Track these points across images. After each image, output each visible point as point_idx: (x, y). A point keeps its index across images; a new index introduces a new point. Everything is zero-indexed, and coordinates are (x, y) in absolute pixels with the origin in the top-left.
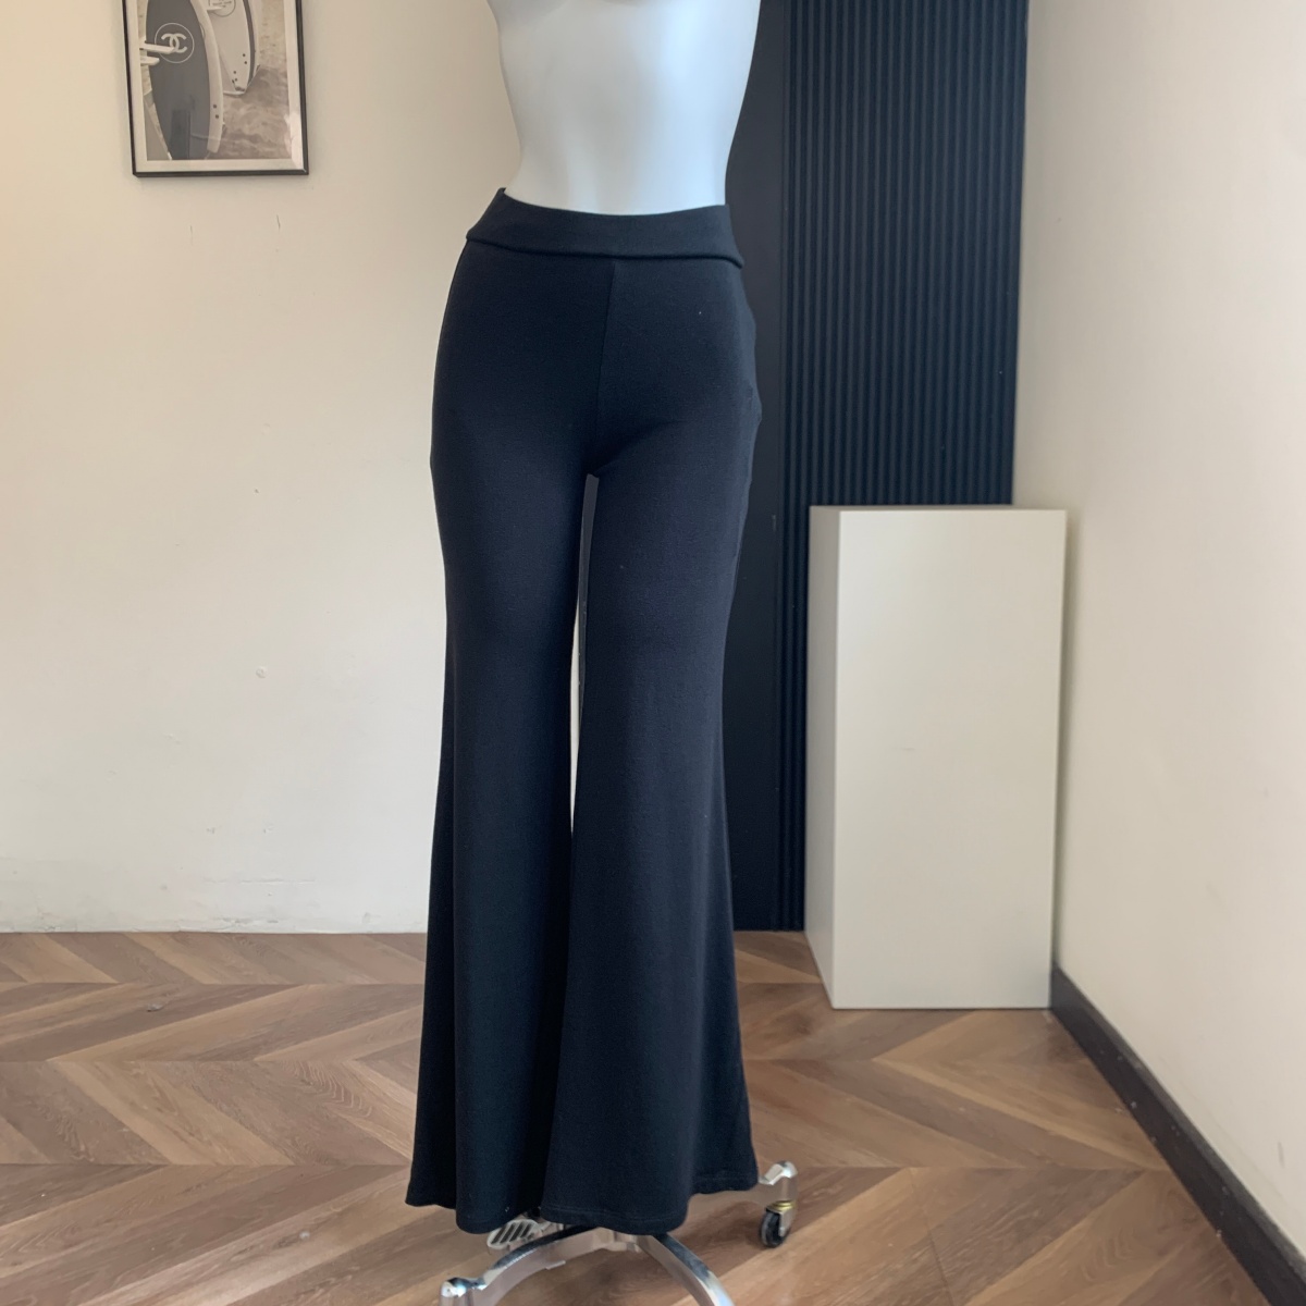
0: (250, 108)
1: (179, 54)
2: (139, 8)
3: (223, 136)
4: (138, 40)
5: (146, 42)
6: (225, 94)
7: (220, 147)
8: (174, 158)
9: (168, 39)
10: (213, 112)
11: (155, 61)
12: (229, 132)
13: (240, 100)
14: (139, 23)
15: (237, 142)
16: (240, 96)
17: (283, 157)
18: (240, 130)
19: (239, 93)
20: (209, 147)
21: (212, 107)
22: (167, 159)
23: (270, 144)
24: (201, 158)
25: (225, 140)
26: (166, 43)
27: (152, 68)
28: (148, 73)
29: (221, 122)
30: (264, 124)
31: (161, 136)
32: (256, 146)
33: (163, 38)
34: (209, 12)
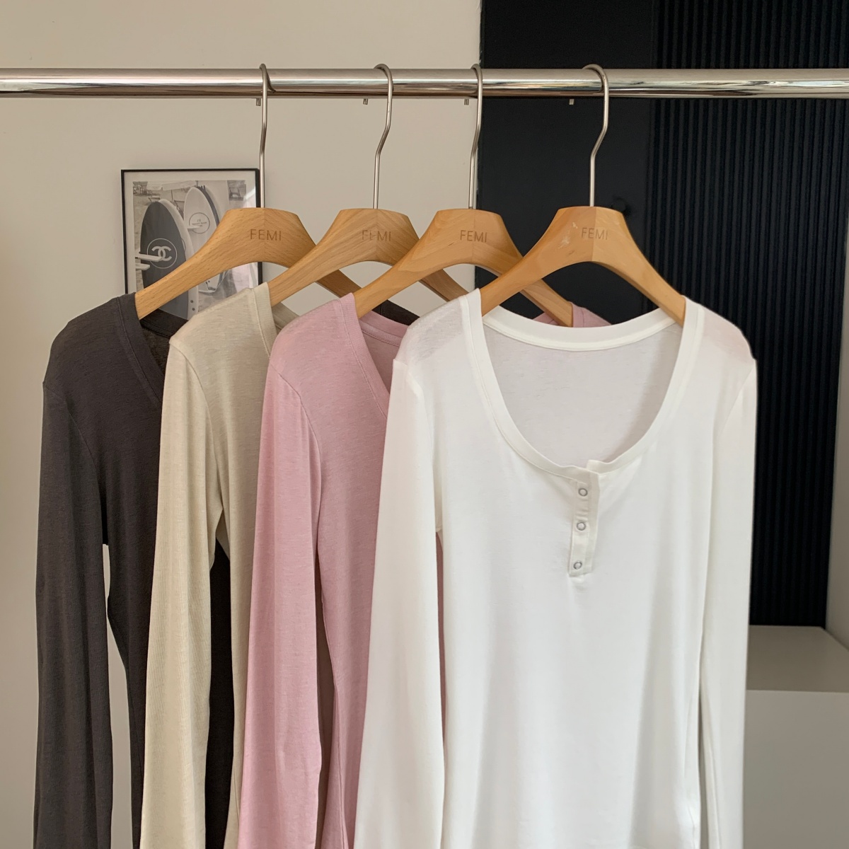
1: (167, 262)
2: (135, 226)
4: (134, 251)
5: (140, 253)
6: (200, 292)
9: (157, 250)
10: (191, 305)
11: (146, 267)
13: (211, 296)
14: (136, 237)
16: (213, 293)
19: (211, 291)
21: (190, 302)
26: (155, 253)
27: (144, 272)
28: (141, 275)
33: (153, 249)
34: (189, 230)
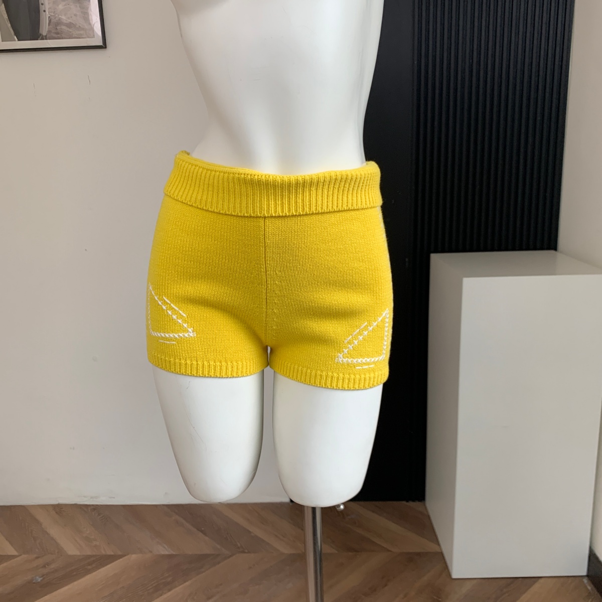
0: (65, 5)
3: (49, 25)
7: (49, 31)
8: (19, 40)
10: (42, 8)
12: (52, 21)
15: (58, 28)
17: (88, 37)
18: (59, 20)
20: (40, 32)
22: (15, 41)
23: (80, 28)
24: (37, 40)
25: (51, 26)
29: (48, 15)
30: (75, 15)
31: (10, 25)
32: (71, 31)
